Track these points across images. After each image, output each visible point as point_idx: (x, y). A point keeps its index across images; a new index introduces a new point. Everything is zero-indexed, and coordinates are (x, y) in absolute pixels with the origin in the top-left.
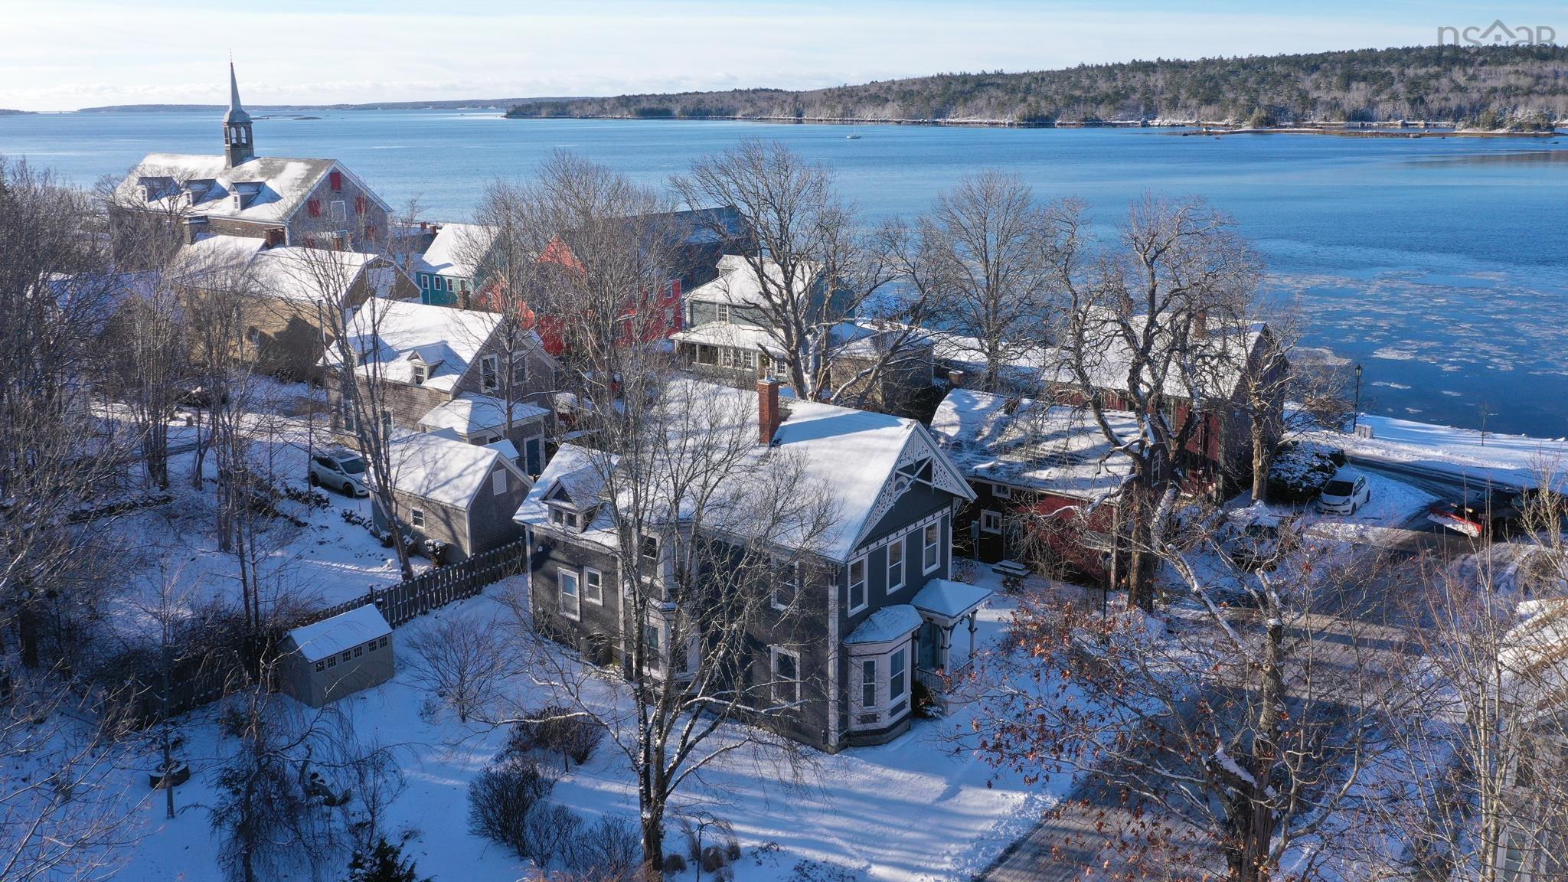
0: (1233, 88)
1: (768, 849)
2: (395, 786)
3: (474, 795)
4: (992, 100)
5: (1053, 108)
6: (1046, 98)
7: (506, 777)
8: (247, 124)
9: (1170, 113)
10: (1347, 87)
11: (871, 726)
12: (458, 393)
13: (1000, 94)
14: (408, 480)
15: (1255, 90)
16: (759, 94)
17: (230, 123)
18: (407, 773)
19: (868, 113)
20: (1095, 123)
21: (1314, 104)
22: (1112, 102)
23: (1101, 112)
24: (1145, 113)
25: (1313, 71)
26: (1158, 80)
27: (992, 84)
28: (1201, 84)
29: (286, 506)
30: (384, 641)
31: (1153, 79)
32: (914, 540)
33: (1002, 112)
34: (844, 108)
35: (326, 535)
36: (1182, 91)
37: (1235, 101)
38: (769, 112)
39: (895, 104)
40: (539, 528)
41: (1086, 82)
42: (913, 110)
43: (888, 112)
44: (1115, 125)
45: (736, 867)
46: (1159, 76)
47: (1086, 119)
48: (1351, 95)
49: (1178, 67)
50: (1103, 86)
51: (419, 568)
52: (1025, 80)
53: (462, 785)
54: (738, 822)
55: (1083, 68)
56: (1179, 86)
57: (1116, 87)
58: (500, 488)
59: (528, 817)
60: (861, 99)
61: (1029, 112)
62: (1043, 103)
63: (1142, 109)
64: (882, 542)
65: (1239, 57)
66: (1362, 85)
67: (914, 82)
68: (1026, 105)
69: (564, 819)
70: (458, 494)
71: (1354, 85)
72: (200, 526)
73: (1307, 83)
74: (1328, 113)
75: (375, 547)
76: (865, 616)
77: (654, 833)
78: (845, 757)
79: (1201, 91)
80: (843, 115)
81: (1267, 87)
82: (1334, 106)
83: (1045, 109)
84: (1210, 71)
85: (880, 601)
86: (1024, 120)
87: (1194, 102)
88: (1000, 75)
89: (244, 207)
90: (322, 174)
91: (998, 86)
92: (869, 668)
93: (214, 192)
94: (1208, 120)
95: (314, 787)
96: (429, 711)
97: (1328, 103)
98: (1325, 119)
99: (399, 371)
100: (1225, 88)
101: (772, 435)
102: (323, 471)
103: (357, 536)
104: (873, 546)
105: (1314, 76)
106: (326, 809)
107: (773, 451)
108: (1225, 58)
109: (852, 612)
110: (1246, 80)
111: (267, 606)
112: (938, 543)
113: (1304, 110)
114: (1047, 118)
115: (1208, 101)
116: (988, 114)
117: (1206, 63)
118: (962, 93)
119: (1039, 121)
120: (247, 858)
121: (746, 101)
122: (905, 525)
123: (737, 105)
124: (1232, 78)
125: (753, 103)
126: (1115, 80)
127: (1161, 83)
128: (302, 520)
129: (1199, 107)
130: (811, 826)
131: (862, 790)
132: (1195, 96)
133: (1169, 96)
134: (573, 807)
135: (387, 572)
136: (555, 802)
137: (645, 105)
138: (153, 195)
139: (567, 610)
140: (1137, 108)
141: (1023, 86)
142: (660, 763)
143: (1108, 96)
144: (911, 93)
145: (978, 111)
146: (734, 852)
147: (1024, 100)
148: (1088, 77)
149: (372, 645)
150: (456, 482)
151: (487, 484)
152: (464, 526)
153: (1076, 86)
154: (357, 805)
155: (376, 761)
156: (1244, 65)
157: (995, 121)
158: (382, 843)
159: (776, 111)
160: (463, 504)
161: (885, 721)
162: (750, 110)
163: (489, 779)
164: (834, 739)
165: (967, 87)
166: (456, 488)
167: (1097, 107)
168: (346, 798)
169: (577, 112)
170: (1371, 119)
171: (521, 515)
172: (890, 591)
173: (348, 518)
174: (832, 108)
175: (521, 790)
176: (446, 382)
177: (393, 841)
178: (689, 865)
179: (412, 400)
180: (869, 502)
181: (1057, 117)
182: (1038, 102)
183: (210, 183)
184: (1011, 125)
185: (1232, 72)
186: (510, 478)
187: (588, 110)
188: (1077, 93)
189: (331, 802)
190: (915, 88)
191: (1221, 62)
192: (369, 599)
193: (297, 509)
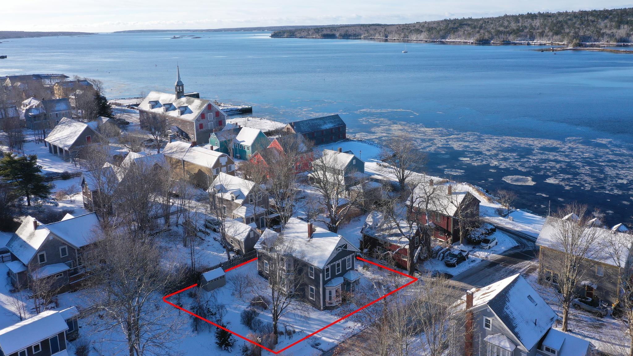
0: (569, 27)
1: (302, 331)
2: (225, 313)
3: (241, 315)
4: (465, 32)
5: (490, 36)
6: (488, 31)
7: (249, 311)
8: (182, 85)
9: (540, 38)
10: (618, 27)
11: (331, 305)
12: (243, 204)
13: (469, 29)
14: (230, 232)
15: (578, 28)
16: (371, 27)
17: (177, 85)
18: (228, 309)
19: (414, 37)
20: (507, 43)
21: (603, 35)
22: (516, 34)
23: (511, 38)
24: (530, 38)
25: (605, 19)
26: (537, 23)
27: (466, 24)
28: (555, 25)
29: (199, 234)
30: (223, 276)
31: (535, 22)
32: (344, 262)
33: (469, 37)
34: (405, 35)
35: (210, 244)
36: (547, 28)
37: (568, 33)
38: (374, 35)
39: (425, 33)
40: (260, 250)
41: (506, 23)
42: (433, 36)
43: (422, 36)
44: (515, 44)
45: (294, 335)
46: (538, 21)
47: (504, 41)
48: (619, 31)
49: (546, 16)
50: (513, 26)
51: (232, 255)
52: (481, 22)
53: (240, 312)
54: (296, 325)
55: (506, 16)
56: (545, 25)
57: (519, 26)
58: (252, 236)
59: (252, 321)
60: (411, 31)
61: (480, 38)
62: (486, 34)
63: (528, 36)
64: (334, 263)
65: (574, 11)
66: (626, 26)
67: (434, 23)
68: (479, 34)
69: (260, 322)
70: (242, 237)
71: (622, 26)
72: (179, 239)
73: (602, 24)
74: (609, 39)
75: (221, 248)
76: (330, 280)
77: (275, 326)
78: (324, 312)
79: (555, 28)
80: (404, 38)
81: (584, 26)
82: (612, 36)
83: (487, 36)
84: (560, 19)
85: (334, 276)
86: (478, 41)
87: (551, 34)
88: (470, 19)
89: (181, 114)
90: (206, 105)
91: (469, 25)
92: (330, 293)
93: (172, 108)
94: (556, 42)
95: (209, 311)
96: (233, 294)
97: (609, 35)
98: (607, 42)
99: (227, 196)
100: (565, 27)
101: (311, 236)
102: (209, 224)
103: (217, 244)
104: (332, 264)
105: (606, 21)
106: (212, 316)
107: (311, 239)
108: (568, 11)
109: (326, 279)
110: (575, 23)
111: (197, 266)
112: (351, 262)
113: (598, 37)
114: (487, 40)
115: (557, 33)
116: (464, 38)
117: (560, 14)
118: (453, 28)
119: (484, 42)
120: (196, 326)
121: (365, 30)
122: (341, 258)
123: (362, 32)
124: (569, 22)
125: (367, 31)
126: (519, 22)
127: (538, 24)
128: (204, 238)
129: (553, 35)
130: (313, 327)
131: (325, 320)
132: (552, 31)
133: (540, 31)
134: (262, 319)
135: (224, 256)
136: (258, 318)
137: (325, 32)
138: (153, 107)
139: (266, 270)
140: (526, 36)
141: (479, 25)
142: (277, 313)
143: (514, 31)
144: (432, 28)
145: (459, 37)
146: (294, 332)
147: (479, 32)
148: (508, 21)
149: (221, 277)
150: (241, 234)
151: (249, 235)
152: (243, 246)
153: (501, 25)
154: (218, 316)
155: (222, 307)
156: (575, 15)
157: (466, 41)
158: (223, 325)
159: (377, 35)
160: (243, 240)
161: (334, 304)
162: (367, 35)
163: (245, 312)
164: (322, 308)
165: (456, 26)
166: (241, 236)
167: (509, 36)
168: (215, 314)
169: (298, 35)
170: (628, 42)
171: (256, 247)
172: (337, 274)
173: (215, 239)
174: (400, 34)
175: (252, 314)
176: (240, 201)
177: (225, 324)
178: (285, 334)
179: (231, 205)
180: (329, 256)
181: (492, 40)
182: (484, 34)
183: (171, 105)
184: (472, 43)
185: (570, 19)
186: (255, 233)
187: (303, 34)
188: (502, 29)
189: (212, 314)
190: (435, 26)
191: (566, 14)
192: (220, 266)
193: (203, 236)
